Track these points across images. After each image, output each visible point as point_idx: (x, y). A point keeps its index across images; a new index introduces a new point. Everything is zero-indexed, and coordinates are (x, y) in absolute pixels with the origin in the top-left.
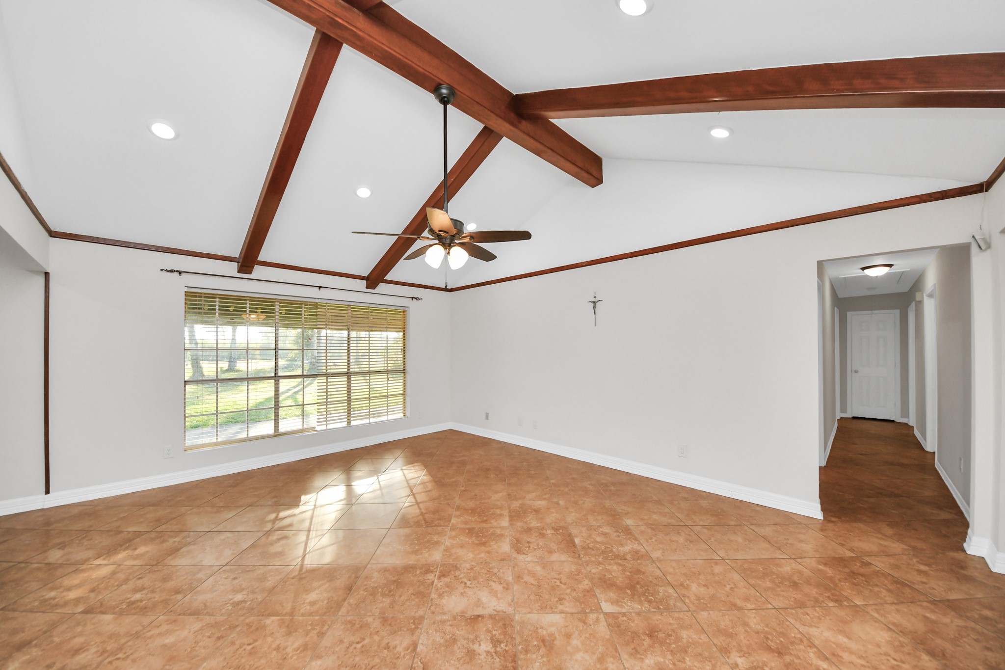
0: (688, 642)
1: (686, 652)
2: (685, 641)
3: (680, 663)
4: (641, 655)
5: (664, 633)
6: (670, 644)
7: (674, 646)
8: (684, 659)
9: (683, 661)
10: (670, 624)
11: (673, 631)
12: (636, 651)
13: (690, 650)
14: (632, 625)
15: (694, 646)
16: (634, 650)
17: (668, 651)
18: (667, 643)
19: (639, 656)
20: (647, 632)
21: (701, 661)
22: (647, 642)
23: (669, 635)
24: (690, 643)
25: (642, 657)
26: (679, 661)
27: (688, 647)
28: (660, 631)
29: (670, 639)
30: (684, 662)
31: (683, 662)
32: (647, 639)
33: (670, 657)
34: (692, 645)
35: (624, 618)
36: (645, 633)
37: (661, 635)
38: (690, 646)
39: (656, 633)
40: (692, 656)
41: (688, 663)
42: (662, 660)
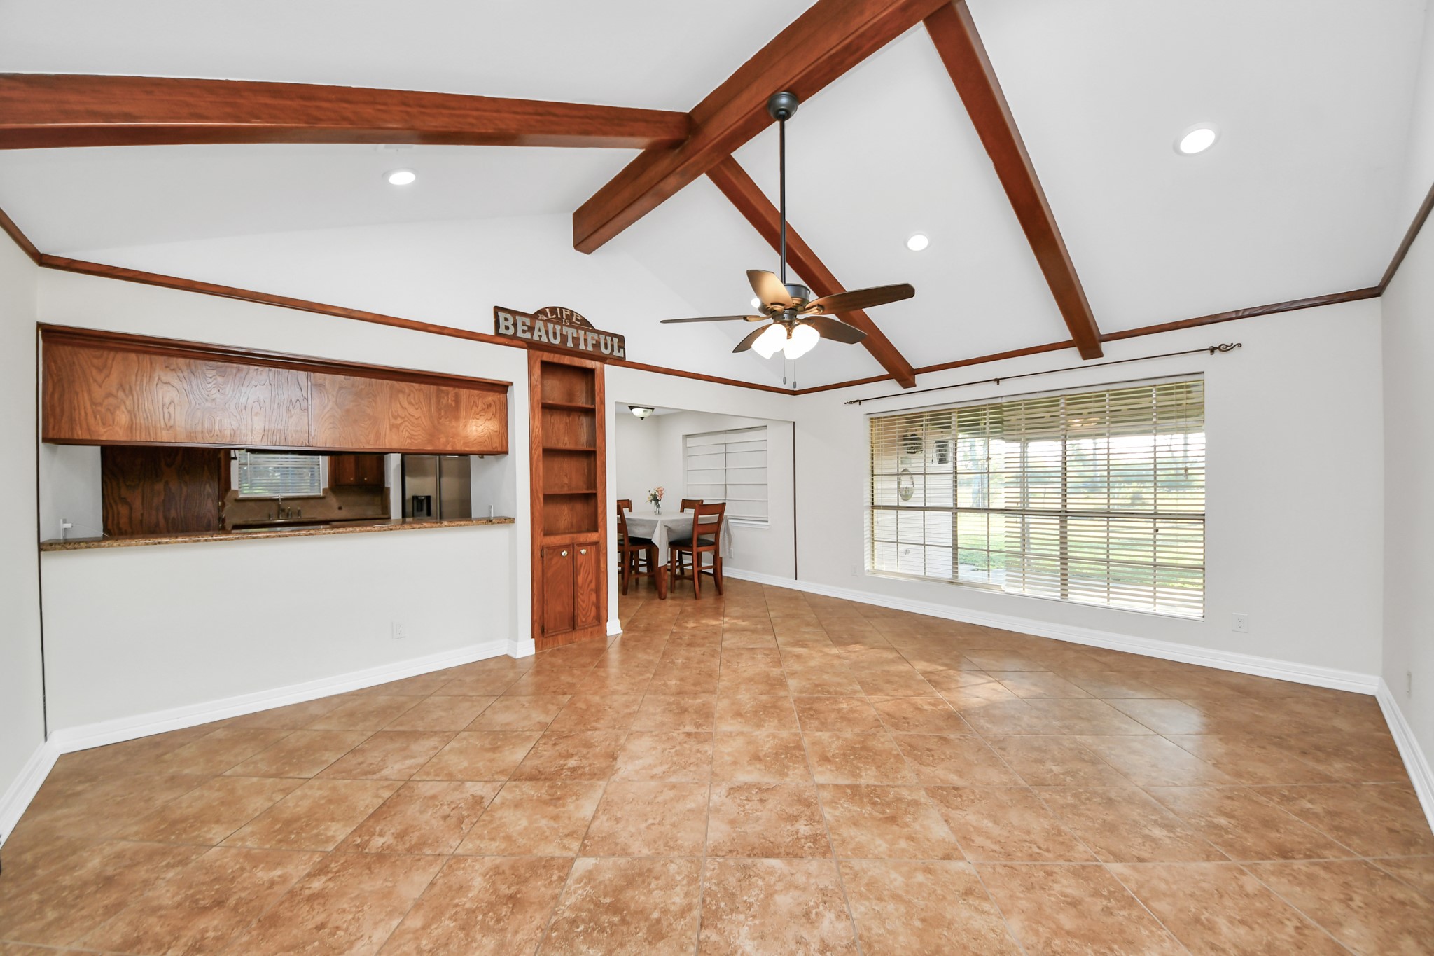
0: (474, 940)
1: (462, 928)
2: (479, 936)
3: (453, 913)
4: (491, 877)
5: (505, 915)
6: (485, 915)
7: (480, 918)
8: (455, 920)
9: (454, 918)
10: (516, 932)
11: (503, 930)
12: (499, 874)
13: (461, 935)
14: (539, 883)
15: (463, 943)
16: (501, 871)
17: (477, 907)
18: (489, 912)
19: (491, 873)
20: (518, 896)
21: (437, 940)
22: (504, 890)
23: (498, 921)
24: (472, 941)
25: (488, 876)
26: (456, 913)
27: (467, 935)
28: (512, 913)
29: (492, 918)
30: (450, 918)
31: (452, 916)
32: (508, 892)
33: (467, 906)
34: (466, 942)
35: (555, 877)
36: (519, 892)
37: (504, 911)
38: (467, 940)
39: (511, 906)
40: (452, 932)
41: (447, 922)
42: (470, 895)
